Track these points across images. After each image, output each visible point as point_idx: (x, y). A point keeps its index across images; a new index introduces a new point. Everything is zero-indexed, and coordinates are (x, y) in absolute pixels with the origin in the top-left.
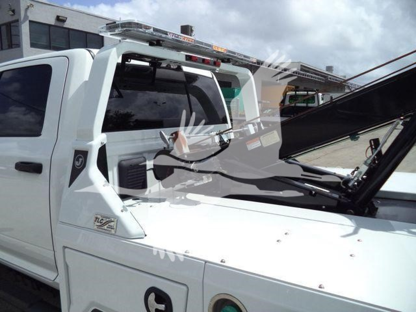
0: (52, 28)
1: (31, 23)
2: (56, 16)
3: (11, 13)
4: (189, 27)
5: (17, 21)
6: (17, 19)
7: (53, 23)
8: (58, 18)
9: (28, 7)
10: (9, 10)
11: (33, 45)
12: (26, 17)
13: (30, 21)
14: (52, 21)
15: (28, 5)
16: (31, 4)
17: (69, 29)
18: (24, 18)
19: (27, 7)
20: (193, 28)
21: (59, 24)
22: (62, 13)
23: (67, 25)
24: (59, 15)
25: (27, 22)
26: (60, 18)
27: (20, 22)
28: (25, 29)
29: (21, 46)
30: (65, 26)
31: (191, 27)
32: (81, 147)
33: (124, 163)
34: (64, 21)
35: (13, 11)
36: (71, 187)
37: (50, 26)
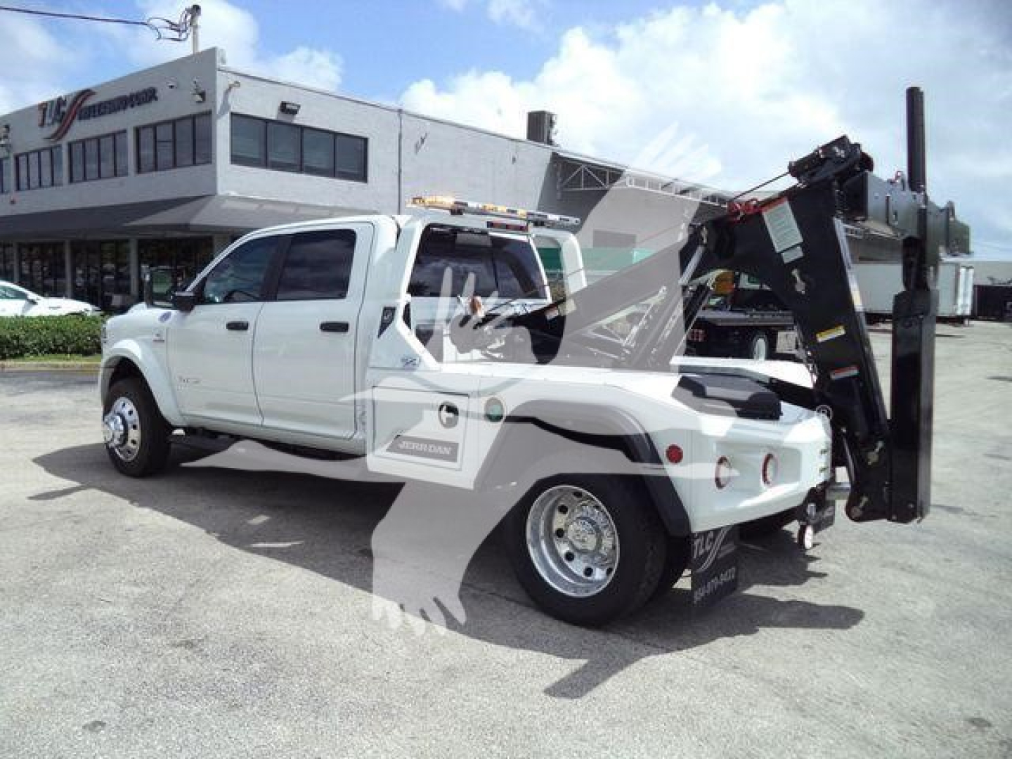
0: (270, 124)
1: (234, 118)
2: (279, 105)
3: (198, 98)
4: (546, 116)
5: (208, 114)
6: (208, 109)
7: (274, 118)
8: (284, 108)
9: (230, 88)
10: (194, 92)
11: (236, 159)
12: (226, 106)
13: (232, 114)
14: (272, 113)
15: (231, 83)
16: (237, 82)
17: (302, 128)
18: (222, 108)
19: (228, 87)
20: (554, 119)
21: (285, 118)
22: (290, 98)
23: (299, 120)
24: (285, 100)
25: (228, 115)
26: (288, 106)
27: (214, 116)
28: (222, 129)
29: (213, 161)
30: (296, 122)
31: (551, 115)
32: (390, 304)
33: (422, 328)
34: (294, 112)
35: (203, 95)
36: (382, 337)
37: (267, 121)
